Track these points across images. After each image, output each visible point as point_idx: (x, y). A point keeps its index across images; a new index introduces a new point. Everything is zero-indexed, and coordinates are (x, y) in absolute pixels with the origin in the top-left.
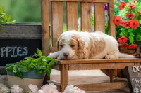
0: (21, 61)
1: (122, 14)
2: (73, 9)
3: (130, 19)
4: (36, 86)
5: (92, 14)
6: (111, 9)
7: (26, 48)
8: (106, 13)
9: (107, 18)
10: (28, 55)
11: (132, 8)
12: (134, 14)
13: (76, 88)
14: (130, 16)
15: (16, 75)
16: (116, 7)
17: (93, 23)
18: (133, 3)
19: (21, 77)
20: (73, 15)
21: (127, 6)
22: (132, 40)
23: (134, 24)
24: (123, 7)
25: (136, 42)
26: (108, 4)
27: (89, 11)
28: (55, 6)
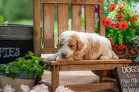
0: (13, 62)
1: (112, 16)
2: (64, 11)
3: (120, 21)
4: (27, 87)
5: (83, 16)
6: (101, 11)
7: (18, 49)
8: (96, 15)
9: (97, 20)
10: (20, 56)
11: (121, 10)
12: (123, 16)
13: (66, 88)
14: (119, 17)
15: (8, 75)
16: (106, 8)
17: (83, 24)
18: (122, 5)
19: (14, 78)
20: (64, 17)
21: (117, 8)
22: (121, 41)
23: (123, 26)
24: (113, 9)
25: (125, 43)
26: (98, 6)
27: (80, 13)
28: (47, 8)
